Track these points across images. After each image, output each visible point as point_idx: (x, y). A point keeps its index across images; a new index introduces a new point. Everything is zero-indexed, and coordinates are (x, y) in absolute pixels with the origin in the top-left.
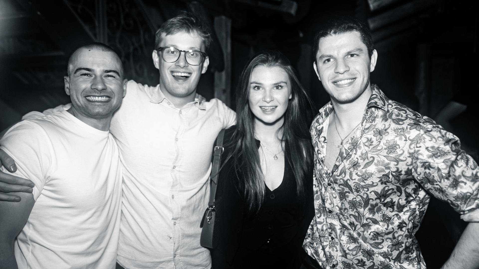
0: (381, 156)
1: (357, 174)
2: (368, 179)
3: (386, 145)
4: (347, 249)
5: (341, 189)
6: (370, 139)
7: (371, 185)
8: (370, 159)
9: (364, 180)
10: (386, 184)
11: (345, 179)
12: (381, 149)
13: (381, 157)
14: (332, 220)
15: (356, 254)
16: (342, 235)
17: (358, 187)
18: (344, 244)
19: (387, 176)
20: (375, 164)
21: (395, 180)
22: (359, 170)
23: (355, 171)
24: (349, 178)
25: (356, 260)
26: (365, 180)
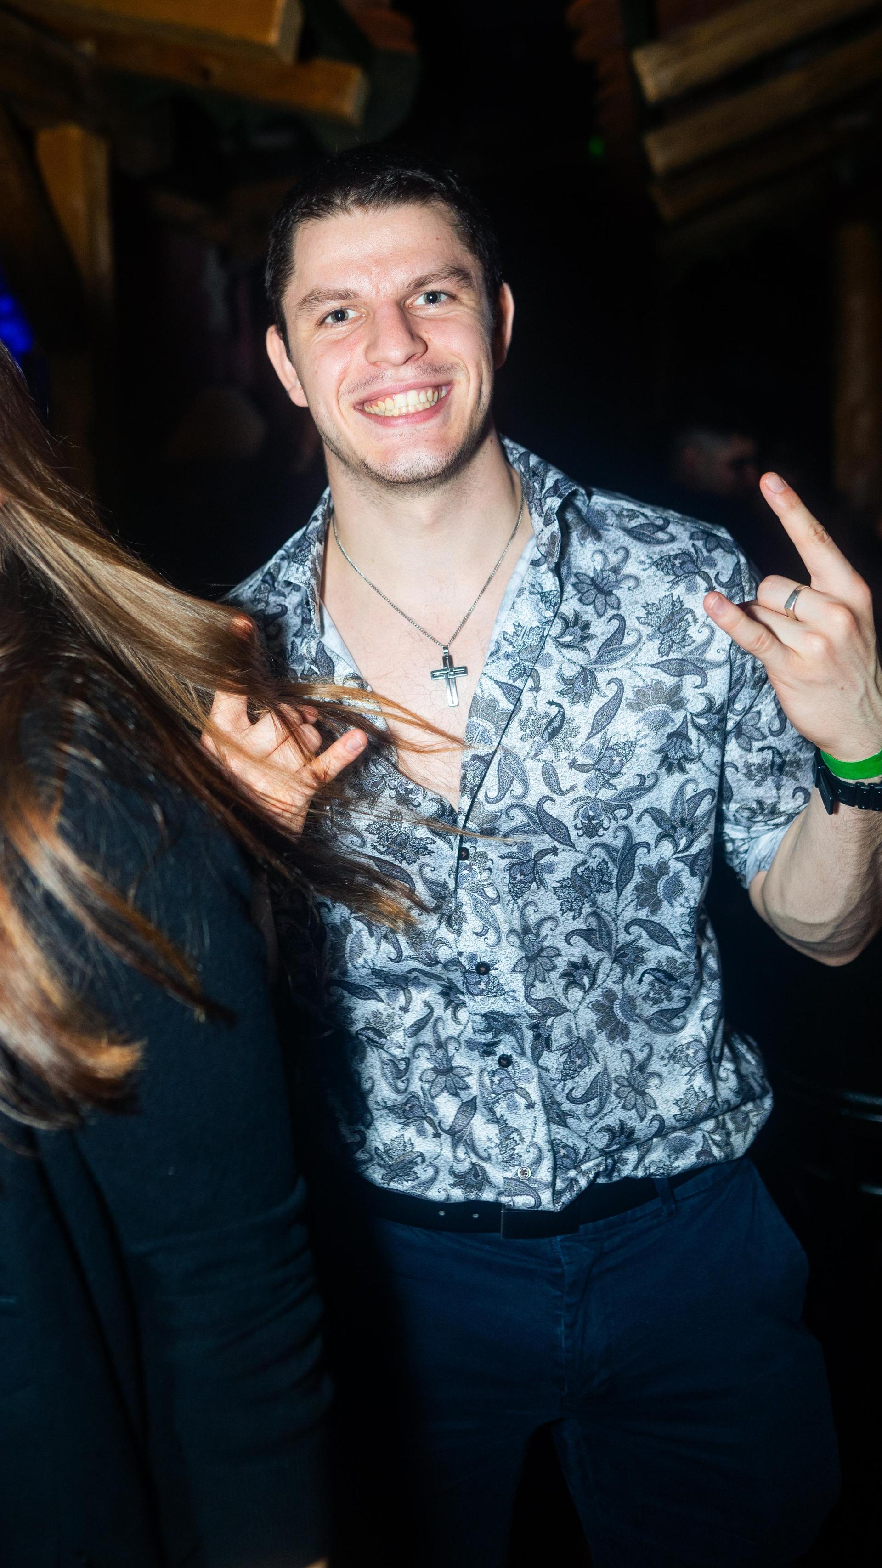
0: (642, 668)
1: (573, 764)
2: (624, 770)
3: (649, 624)
4: (564, 1100)
5: (515, 849)
6: (571, 618)
7: (637, 790)
8: (607, 692)
9: (607, 777)
10: (683, 770)
11: (531, 801)
12: (638, 643)
13: (643, 674)
14: (492, 1000)
15: (601, 1108)
16: (542, 1052)
17: (591, 814)
18: (553, 1083)
19: (680, 735)
20: (630, 705)
21: (710, 745)
22: (576, 746)
23: (564, 754)
24: (547, 791)
25: (600, 1135)
26: (614, 775)
